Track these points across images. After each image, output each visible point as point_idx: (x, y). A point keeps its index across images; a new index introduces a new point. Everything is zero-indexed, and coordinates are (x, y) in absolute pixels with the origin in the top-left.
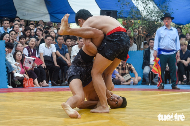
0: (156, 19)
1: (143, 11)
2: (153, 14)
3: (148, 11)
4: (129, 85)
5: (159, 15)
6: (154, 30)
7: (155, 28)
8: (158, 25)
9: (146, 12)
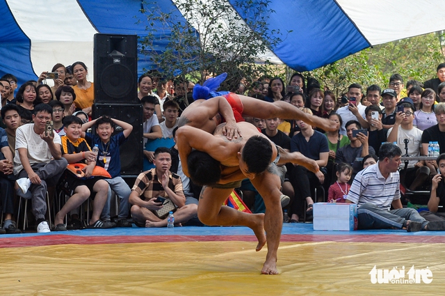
0: (236, 57)
1: (204, 37)
2: (230, 44)
3: (216, 37)
4: (165, 226)
5: (245, 47)
6: (232, 83)
7: (236, 78)
8: (242, 72)
9: (212, 38)
